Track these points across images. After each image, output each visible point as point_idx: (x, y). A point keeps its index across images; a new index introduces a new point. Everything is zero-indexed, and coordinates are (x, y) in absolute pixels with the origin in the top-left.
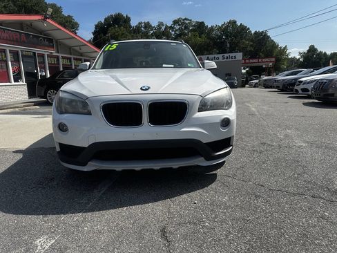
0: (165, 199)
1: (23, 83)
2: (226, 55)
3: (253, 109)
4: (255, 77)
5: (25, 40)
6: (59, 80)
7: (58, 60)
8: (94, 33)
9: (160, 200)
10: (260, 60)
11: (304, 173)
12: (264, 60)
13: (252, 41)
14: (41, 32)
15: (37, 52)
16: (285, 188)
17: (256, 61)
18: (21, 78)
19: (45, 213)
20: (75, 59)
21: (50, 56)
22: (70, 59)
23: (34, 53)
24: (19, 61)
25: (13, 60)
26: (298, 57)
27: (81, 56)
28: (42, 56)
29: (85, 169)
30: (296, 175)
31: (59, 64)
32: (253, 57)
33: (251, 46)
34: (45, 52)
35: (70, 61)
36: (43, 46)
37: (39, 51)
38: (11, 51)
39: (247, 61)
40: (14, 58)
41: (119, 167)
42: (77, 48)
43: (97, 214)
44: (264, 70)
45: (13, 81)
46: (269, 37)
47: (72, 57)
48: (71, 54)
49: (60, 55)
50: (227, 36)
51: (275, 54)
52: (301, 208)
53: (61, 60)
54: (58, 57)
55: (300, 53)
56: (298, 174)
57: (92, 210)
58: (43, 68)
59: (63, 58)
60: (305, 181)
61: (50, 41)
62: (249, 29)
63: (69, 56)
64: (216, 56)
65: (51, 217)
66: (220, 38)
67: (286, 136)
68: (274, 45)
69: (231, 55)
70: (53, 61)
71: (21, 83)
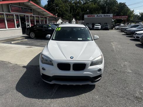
0: (77, 95)
1: (20, 28)
2: (105, 15)
3: (114, 47)
4: (118, 24)
5: (21, 10)
6: (35, 29)
7: (34, 18)
8: (48, 2)
9: (75, 96)
10: (121, 17)
11: (127, 87)
12: (122, 17)
13: (118, 7)
14: (27, 6)
15: (26, 15)
16: (118, 94)
17: (119, 17)
18: (19, 26)
19: (38, 98)
20: (41, 17)
21: (31, 16)
22: (39, 17)
23: (25, 15)
24: (19, 19)
25: (16, 18)
26: (139, 15)
27: (43, 15)
28: (28, 16)
29: (51, 83)
30: (124, 88)
31: (34, 19)
32: (117, 15)
33: (117, 9)
34: (29, 15)
35: (39, 18)
36: (28, 12)
37: (26, 14)
38: (15, 15)
39: (115, 17)
40: (17, 18)
41: (62, 83)
42: (42, 13)
43: (55, 100)
44: (122, 21)
45: (16, 27)
46: (126, 5)
47: (40, 16)
48: (39, 15)
49: (35, 16)
50: (107, 4)
51: (128, 14)
52: (122, 104)
53: (35, 18)
54: (34, 17)
55: (140, 13)
56: (125, 88)
57: (53, 98)
58: (28, 21)
59: (36, 17)
60: (126, 91)
61: (31, 10)
62: (117, 1)
63: (38, 16)
64: (101, 15)
65: (40, 100)
66: (104, 5)
67: (124, 65)
68: (128, 10)
69: (108, 15)
70: (32, 18)
71: (19, 28)
